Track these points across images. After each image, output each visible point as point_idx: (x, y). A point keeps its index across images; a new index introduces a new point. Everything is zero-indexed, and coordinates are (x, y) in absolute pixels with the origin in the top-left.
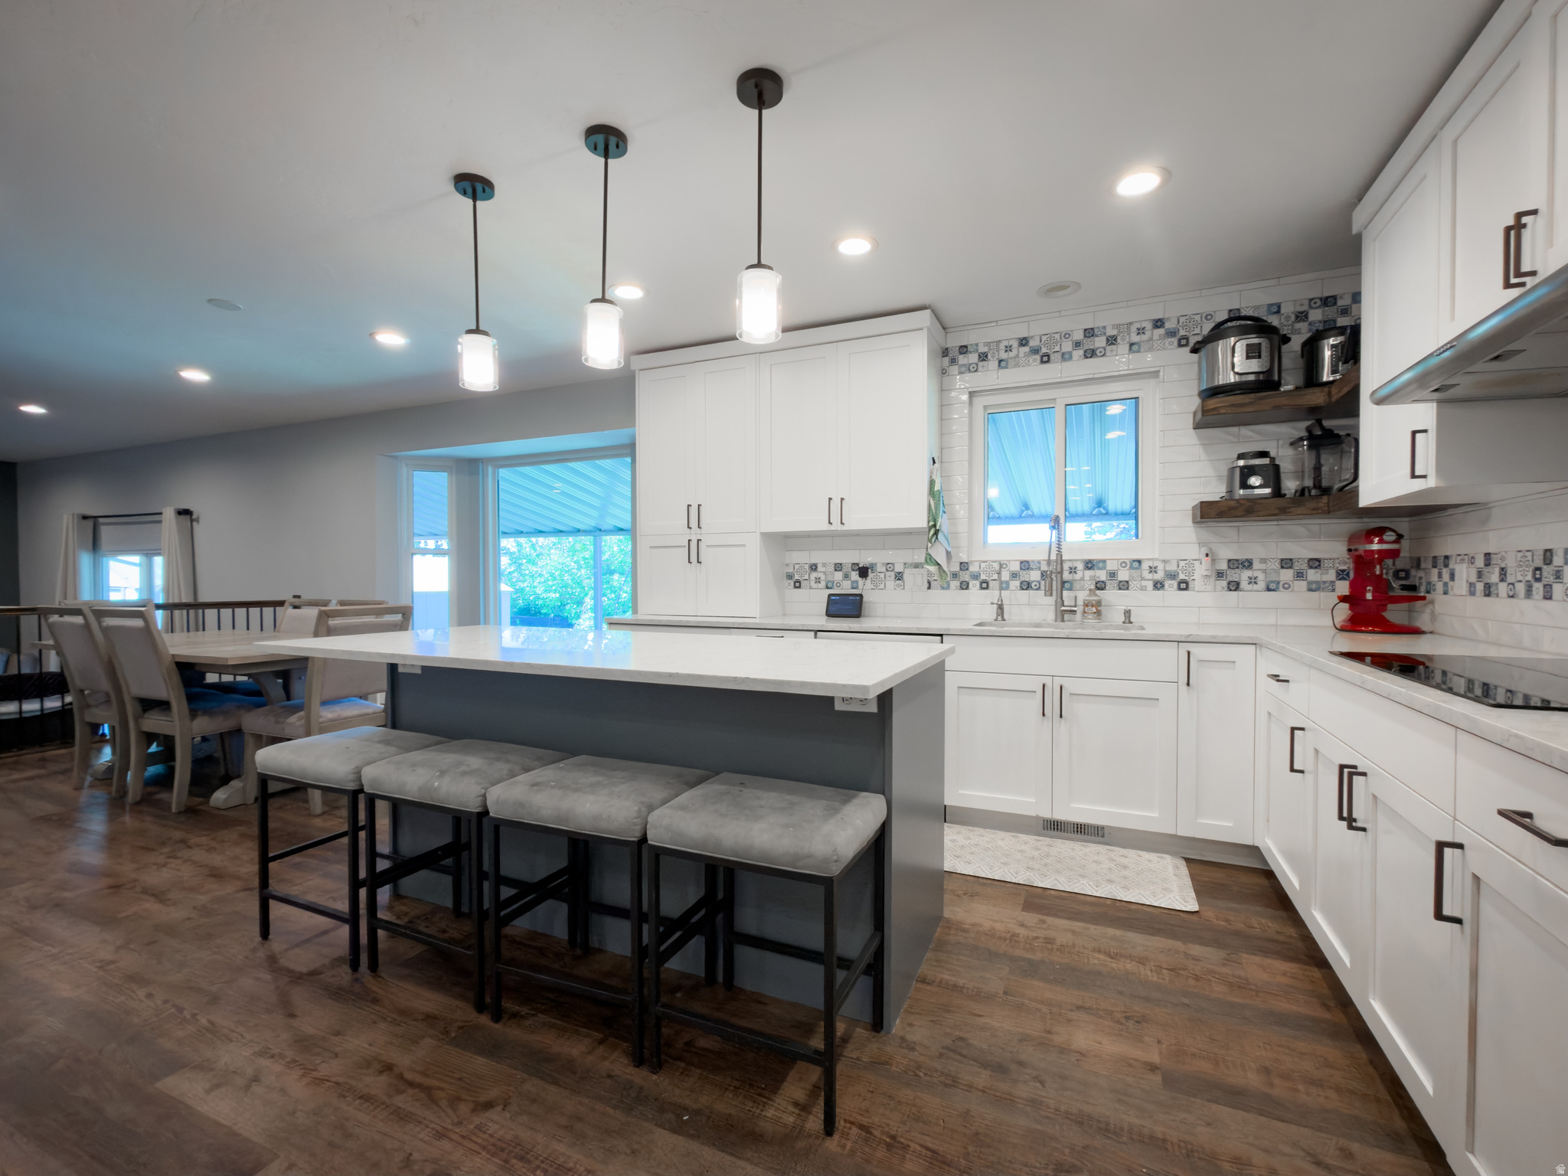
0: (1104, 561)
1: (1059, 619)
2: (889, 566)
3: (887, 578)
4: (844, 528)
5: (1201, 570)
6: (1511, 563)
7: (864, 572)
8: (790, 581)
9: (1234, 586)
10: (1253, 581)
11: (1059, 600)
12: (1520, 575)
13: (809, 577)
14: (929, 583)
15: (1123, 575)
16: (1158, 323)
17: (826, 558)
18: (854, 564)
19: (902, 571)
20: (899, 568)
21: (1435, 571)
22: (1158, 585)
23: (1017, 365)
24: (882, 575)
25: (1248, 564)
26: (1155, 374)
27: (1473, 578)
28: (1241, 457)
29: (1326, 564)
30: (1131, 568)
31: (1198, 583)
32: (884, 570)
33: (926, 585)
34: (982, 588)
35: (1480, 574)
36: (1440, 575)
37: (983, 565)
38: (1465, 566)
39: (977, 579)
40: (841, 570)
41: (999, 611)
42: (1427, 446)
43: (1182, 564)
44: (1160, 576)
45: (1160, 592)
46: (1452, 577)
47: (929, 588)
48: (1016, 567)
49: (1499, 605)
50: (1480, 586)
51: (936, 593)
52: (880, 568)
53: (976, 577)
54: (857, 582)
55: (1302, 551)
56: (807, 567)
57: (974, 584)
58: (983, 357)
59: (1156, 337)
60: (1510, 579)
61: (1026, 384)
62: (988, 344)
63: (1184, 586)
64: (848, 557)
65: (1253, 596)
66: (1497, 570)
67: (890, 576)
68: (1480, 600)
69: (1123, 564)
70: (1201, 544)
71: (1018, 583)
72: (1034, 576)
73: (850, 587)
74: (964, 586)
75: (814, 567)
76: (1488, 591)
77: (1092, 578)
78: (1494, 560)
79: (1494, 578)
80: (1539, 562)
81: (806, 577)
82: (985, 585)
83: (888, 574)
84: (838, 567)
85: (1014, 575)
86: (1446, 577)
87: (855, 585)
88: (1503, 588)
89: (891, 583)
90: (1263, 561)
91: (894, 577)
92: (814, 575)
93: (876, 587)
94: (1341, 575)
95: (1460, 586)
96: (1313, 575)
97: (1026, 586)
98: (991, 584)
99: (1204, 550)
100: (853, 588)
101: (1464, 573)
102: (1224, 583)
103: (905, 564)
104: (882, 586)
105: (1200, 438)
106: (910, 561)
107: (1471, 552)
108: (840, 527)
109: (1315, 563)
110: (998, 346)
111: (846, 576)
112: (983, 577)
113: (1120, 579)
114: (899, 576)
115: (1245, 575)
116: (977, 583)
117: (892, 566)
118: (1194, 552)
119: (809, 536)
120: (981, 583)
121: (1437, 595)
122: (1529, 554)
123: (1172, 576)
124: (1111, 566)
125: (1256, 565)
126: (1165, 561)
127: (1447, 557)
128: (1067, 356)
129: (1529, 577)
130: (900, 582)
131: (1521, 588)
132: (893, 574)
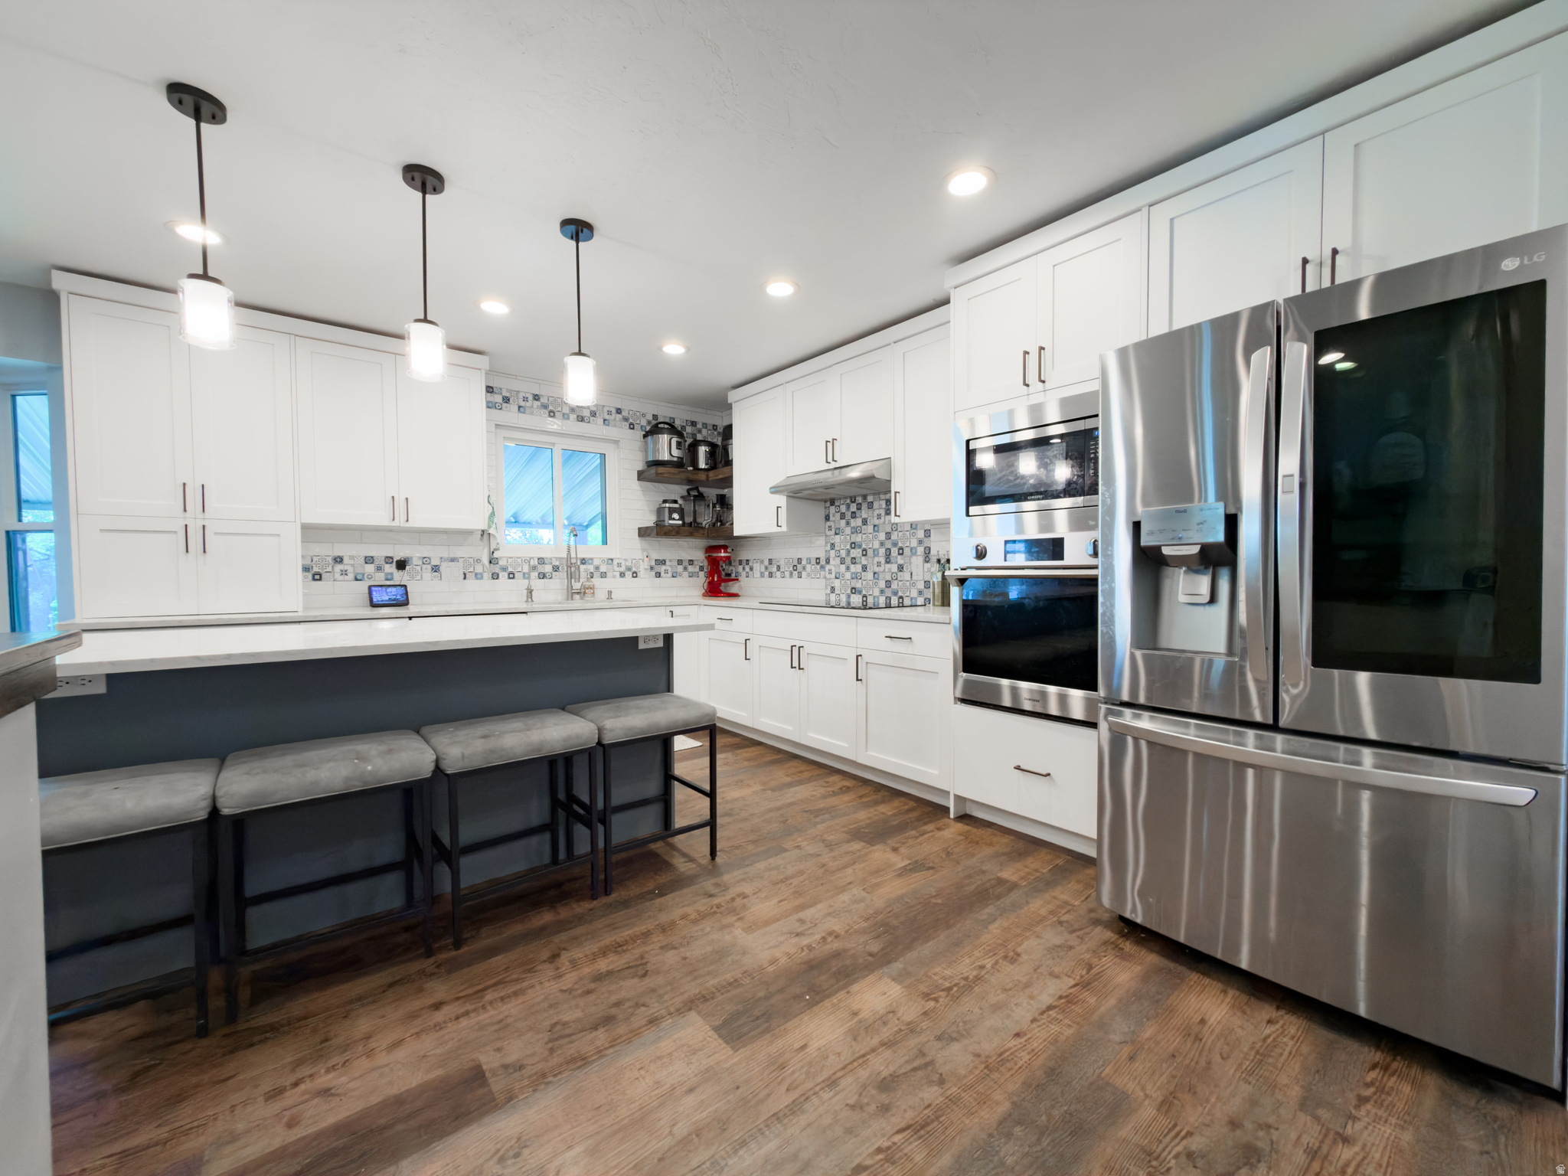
0: (592, 559)
1: (570, 598)
2: (425, 560)
3: (424, 570)
4: (408, 525)
5: (643, 567)
6: (782, 563)
7: (401, 565)
8: (307, 574)
9: (658, 575)
10: (666, 572)
11: (570, 585)
12: (786, 568)
13: (333, 569)
14: (465, 574)
15: (603, 569)
16: (619, 411)
17: (354, 552)
18: (387, 557)
19: (438, 564)
20: (435, 562)
21: (741, 567)
22: (622, 575)
23: (532, 413)
24: (418, 568)
25: (663, 562)
26: (616, 442)
27: (763, 570)
28: (665, 501)
29: (695, 563)
30: (608, 564)
31: (642, 574)
32: (421, 563)
33: (463, 576)
34: (509, 578)
35: (766, 568)
36: (744, 569)
37: (510, 560)
38: (758, 564)
39: (505, 571)
40: (372, 563)
41: (529, 594)
42: (783, 513)
43: (634, 561)
44: (623, 569)
45: (623, 579)
46: (751, 569)
47: (465, 578)
48: (534, 562)
49: (777, 581)
50: (767, 573)
51: (471, 582)
52: (416, 561)
53: (504, 569)
54: (392, 574)
55: (686, 556)
56: (330, 559)
57: (503, 575)
58: (506, 400)
59: (618, 419)
60: (782, 570)
61: (539, 429)
62: (510, 391)
63: (635, 575)
64: (380, 552)
65: (666, 580)
66: (775, 566)
67: (426, 569)
68: (766, 579)
69: (603, 561)
70: (643, 550)
71: (536, 574)
72: (548, 569)
73: (383, 578)
74: (495, 576)
75: (339, 560)
76: (771, 575)
77: (586, 571)
78: (774, 562)
79: (774, 569)
80: (795, 563)
81: (329, 569)
82: (512, 576)
83: (424, 566)
84: (369, 560)
85: (534, 568)
86: (747, 569)
87: (389, 577)
88: (778, 573)
89: (428, 574)
90: (670, 561)
91: (431, 569)
92: (339, 567)
93: (412, 578)
94: (702, 568)
95: (757, 574)
96: (690, 568)
97: (543, 576)
98: (516, 575)
99: (645, 554)
100: (387, 579)
101: (757, 567)
102: (654, 573)
103: (441, 558)
104: (419, 577)
105: (640, 486)
106: (446, 555)
107: (762, 558)
108: (403, 524)
109: (691, 562)
110: (517, 395)
111: (379, 569)
112: (510, 569)
113: (602, 571)
114: (436, 569)
115: (663, 568)
116: (506, 574)
117: (428, 560)
118: (639, 555)
119: (331, 529)
120: (509, 574)
121: (743, 578)
122: (791, 560)
123: (629, 569)
124: (596, 562)
125: (667, 563)
126: (625, 560)
127: (748, 560)
128: (566, 416)
129: (791, 569)
130: (437, 573)
131: (787, 574)
132: (429, 567)
